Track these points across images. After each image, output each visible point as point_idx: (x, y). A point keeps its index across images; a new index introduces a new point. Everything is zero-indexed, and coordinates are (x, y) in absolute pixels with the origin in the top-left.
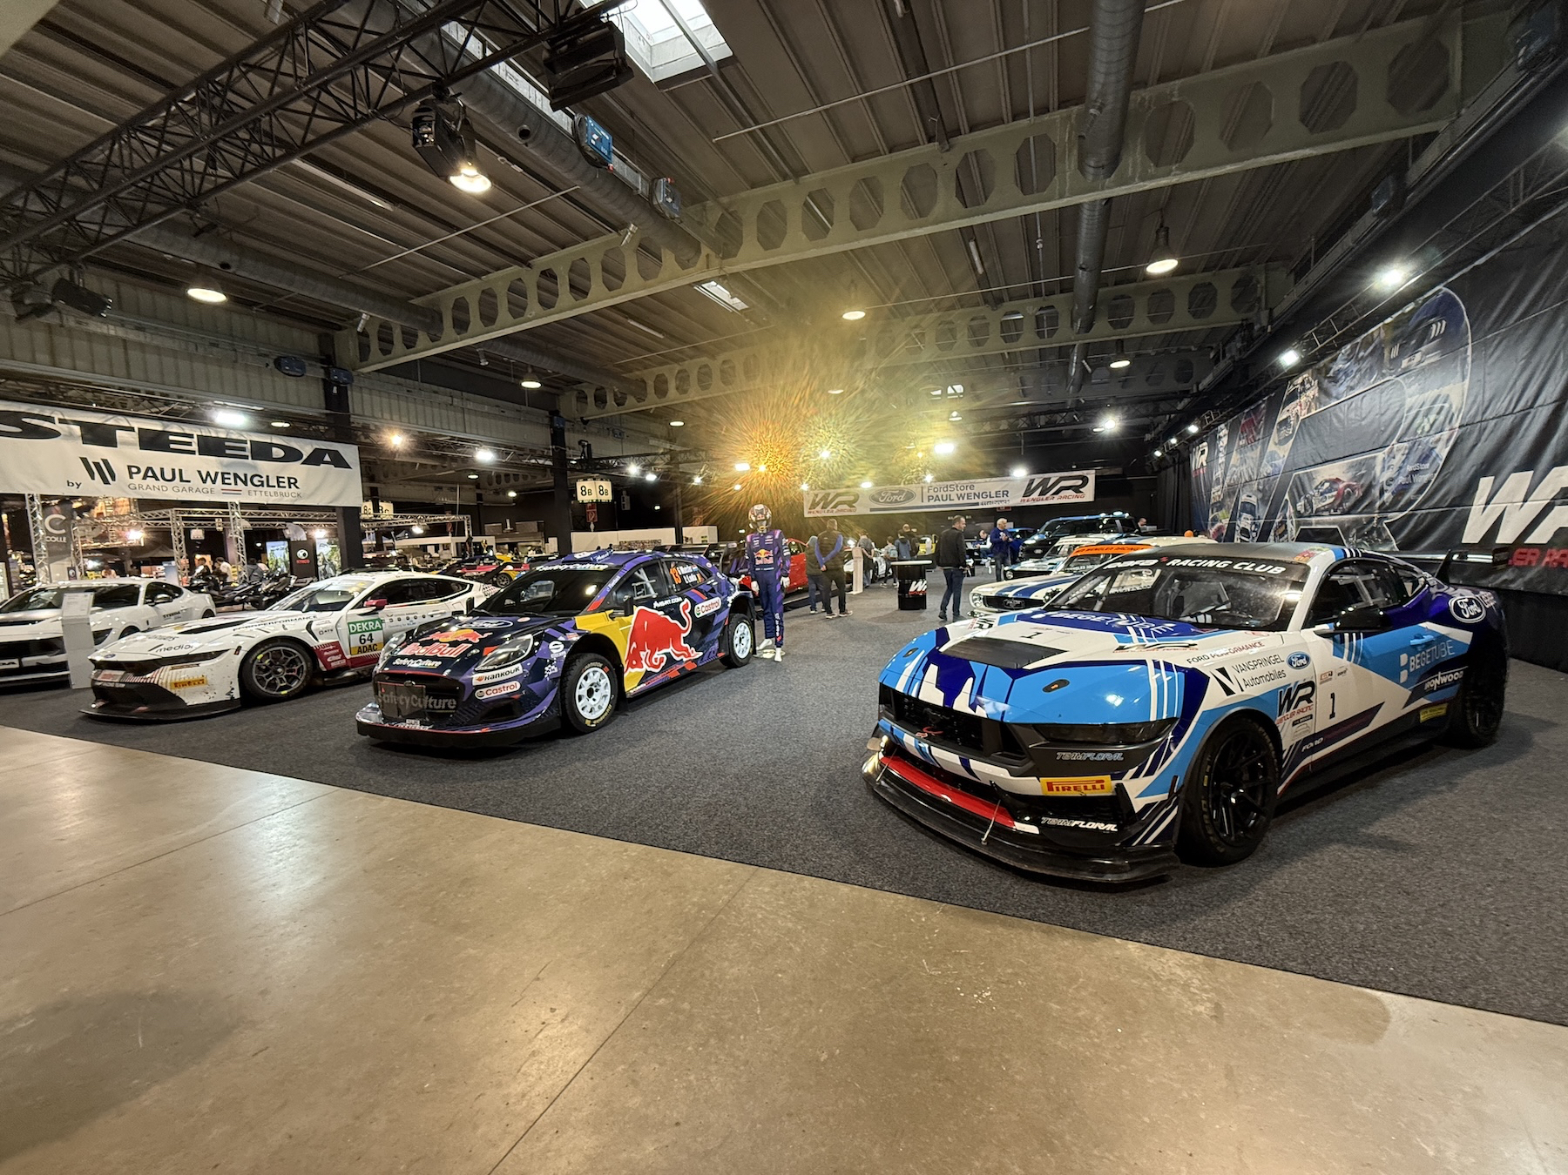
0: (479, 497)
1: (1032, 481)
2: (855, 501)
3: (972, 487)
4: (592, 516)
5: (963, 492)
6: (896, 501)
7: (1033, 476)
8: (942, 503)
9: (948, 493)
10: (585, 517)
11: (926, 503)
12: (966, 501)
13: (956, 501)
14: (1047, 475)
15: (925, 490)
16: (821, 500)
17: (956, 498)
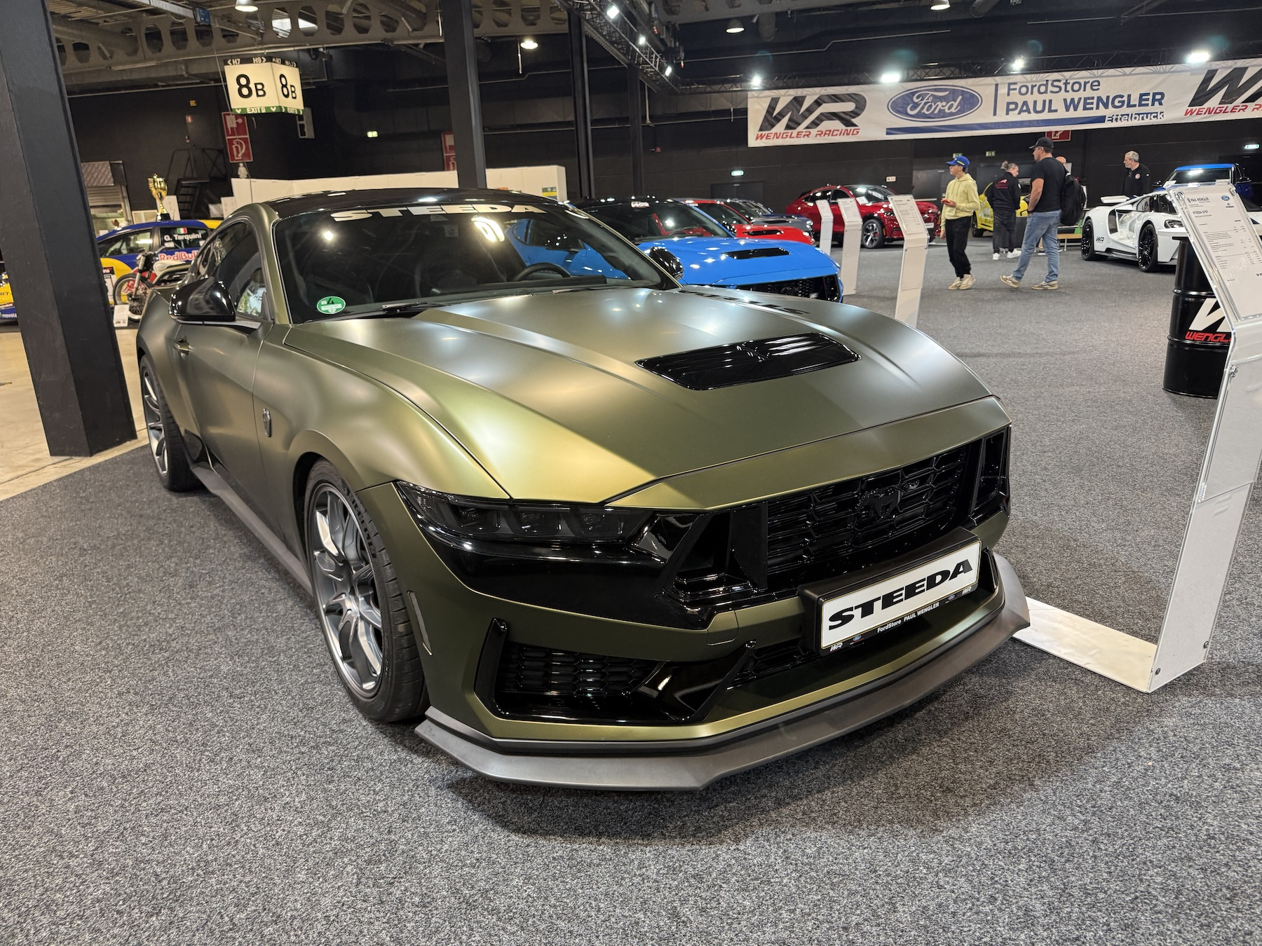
1: (1211, 74)
2: (855, 114)
3: (1095, 85)
4: (240, 151)
5: (1076, 96)
6: (942, 114)
7: (1215, 65)
8: (1033, 117)
9: (1047, 97)
10: (223, 152)
11: (1002, 117)
12: (1080, 113)
13: (1062, 114)
14: (1240, 63)
15: (1003, 90)
17: (1061, 107)
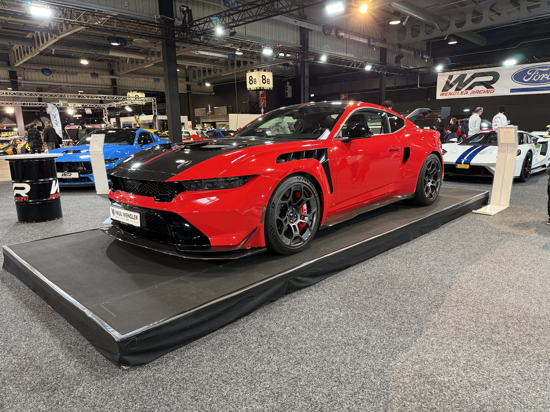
0: (188, 87)
2: (493, 82)
4: (263, 103)
6: (545, 81)
10: (258, 103)
16: (455, 82)
